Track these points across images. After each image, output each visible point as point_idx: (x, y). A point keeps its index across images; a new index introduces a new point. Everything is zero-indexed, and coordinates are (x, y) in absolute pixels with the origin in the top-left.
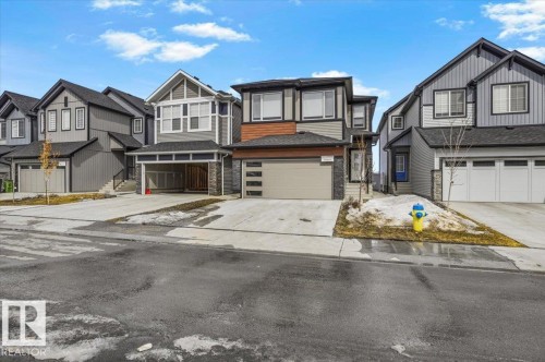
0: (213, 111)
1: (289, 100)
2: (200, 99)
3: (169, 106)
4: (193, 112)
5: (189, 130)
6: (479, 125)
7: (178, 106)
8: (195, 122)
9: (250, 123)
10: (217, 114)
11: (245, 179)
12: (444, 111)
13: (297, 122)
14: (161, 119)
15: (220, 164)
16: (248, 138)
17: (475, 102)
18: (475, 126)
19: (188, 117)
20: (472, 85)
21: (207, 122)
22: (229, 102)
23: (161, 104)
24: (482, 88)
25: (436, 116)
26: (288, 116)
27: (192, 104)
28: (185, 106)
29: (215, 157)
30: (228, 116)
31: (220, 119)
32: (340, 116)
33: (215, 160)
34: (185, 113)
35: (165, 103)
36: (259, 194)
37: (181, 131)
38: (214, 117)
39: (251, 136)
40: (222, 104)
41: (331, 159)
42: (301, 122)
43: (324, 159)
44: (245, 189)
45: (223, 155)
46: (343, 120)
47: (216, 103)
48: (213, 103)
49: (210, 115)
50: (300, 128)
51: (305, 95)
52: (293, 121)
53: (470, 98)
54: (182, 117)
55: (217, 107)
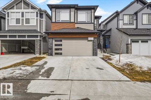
0: (37, 16)
1: (72, 13)
2: (30, 10)
3: (14, 12)
4: (27, 16)
5: (25, 24)
6: (138, 28)
7: (19, 12)
8: (28, 21)
9: (55, 22)
10: (39, 17)
11: (54, 47)
12: (126, 22)
13: (76, 23)
14: (10, 18)
15: (40, 40)
16: (55, 29)
17: (137, 20)
18: (137, 28)
19: (24, 18)
20: (136, 14)
21: (34, 21)
22: (44, 13)
23: (9, 11)
24: (139, 15)
25: (124, 24)
26: (72, 20)
27: (26, 12)
28: (23, 13)
29: (39, 37)
30: (44, 19)
31: (40, 20)
32: (93, 22)
33: (39, 39)
34: (23, 16)
35: (12, 10)
36: (61, 54)
37: (21, 24)
38: (37, 19)
39: (56, 28)
40: (41, 13)
41: (92, 39)
42: (77, 23)
43: (89, 39)
44: (54, 52)
45: (42, 36)
46: (94, 23)
47: (38, 13)
48: (37, 13)
49: (36, 18)
50: (77, 26)
51: (79, 12)
52: (74, 22)
53: (135, 18)
54: (21, 18)
55: (39, 15)
